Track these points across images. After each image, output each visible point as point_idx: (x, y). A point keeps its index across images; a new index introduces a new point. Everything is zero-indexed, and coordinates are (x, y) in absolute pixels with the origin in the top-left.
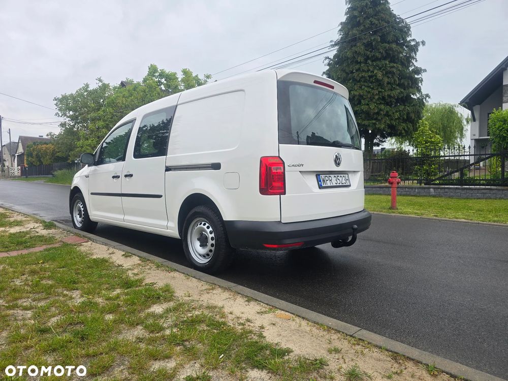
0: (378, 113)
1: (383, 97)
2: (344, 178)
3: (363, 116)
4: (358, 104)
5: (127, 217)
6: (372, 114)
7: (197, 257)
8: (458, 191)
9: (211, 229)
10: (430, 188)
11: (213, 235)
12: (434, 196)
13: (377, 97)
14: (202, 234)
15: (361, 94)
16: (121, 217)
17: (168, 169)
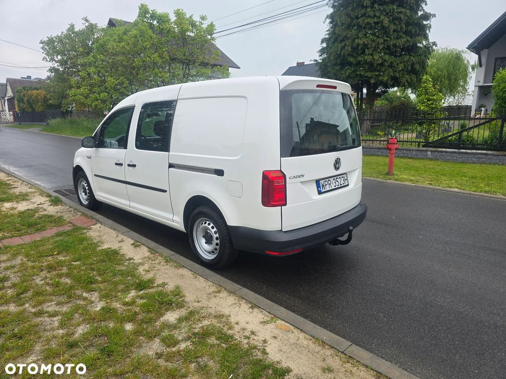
0: (382, 65)
1: (388, 46)
2: (342, 179)
3: (366, 67)
4: (362, 54)
5: (132, 204)
6: (375, 65)
7: (203, 252)
8: (454, 155)
9: (215, 229)
10: (427, 151)
11: (217, 235)
12: (431, 159)
13: (381, 47)
14: (207, 233)
15: (366, 42)
16: (127, 203)
17: (171, 166)
